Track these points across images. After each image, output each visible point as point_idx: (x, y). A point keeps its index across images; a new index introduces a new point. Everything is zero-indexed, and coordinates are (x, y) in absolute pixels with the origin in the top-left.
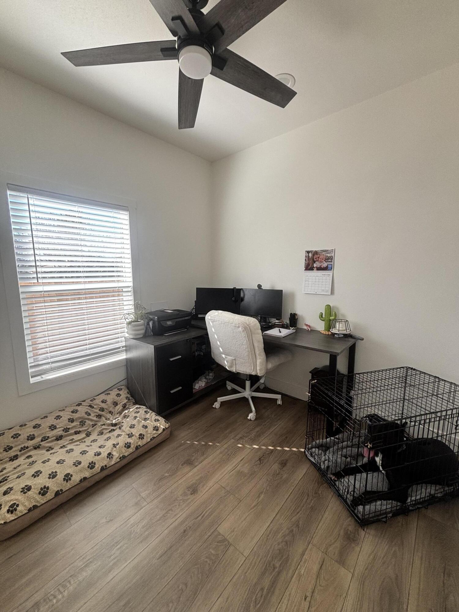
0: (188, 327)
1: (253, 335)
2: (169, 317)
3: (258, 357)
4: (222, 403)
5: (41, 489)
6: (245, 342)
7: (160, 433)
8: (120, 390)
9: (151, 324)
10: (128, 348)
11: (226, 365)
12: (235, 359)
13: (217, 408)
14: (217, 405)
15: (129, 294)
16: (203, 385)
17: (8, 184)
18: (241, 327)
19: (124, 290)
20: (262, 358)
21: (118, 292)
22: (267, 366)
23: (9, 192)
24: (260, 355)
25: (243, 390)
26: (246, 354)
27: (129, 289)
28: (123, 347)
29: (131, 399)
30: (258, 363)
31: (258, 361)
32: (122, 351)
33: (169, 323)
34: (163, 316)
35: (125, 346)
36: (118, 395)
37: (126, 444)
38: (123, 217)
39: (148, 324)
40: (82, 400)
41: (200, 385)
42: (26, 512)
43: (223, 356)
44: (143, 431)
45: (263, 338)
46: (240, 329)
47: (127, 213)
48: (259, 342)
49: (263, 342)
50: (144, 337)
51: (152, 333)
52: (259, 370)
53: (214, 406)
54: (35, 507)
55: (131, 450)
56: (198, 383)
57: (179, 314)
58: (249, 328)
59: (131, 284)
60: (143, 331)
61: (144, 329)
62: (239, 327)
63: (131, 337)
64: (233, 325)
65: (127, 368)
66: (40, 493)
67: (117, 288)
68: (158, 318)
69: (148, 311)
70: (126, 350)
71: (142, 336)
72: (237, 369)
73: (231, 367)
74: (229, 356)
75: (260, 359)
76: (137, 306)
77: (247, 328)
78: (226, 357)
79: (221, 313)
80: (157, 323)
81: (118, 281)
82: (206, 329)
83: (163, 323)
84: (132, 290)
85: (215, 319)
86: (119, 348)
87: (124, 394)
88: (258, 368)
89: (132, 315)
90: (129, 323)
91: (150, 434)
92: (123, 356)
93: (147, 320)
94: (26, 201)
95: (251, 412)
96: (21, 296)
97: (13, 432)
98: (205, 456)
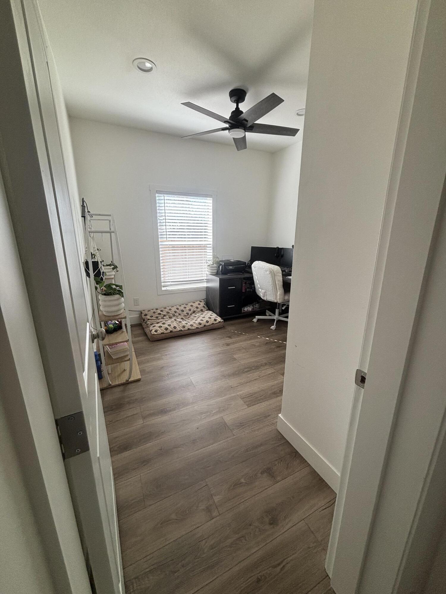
0: (243, 271)
1: (276, 277)
2: (232, 264)
3: (278, 291)
4: (259, 320)
5: (166, 328)
6: (270, 280)
7: (217, 322)
8: (201, 302)
9: (221, 267)
10: (208, 281)
11: (261, 295)
12: (266, 292)
13: (255, 321)
14: (255, 320)
15: (211, 249)
16: (250, 310)
17: (157, 191)
18: (268, 271)
19: (208, 246)
20: (280, 291)
21: (205, 247)
22: (284, 298)
23: (157, 195)
24: (279, 290)
25: (274, 315)
26: (271, 288)
27: (211, 246)
28: (205, 279)
29: (206, 308)
30: (278, 295)
31: (278, 293)
32: (205, 282)
33: (231, 267)
34: (228, 263)
35: (206, 279)
36: (199, 304)
37: (199, 323)
38: (209, 201)
39: (219, 267)
40: (182, 304)
41: (248, 309)
42: (160, 333)
43: (260, 290)
44: (209, 320)
45: (283, 279)
46: (268, 272)
47: (211, 199)
48: (279, 281)
49: (282, 281)
50: (217, 274)
51: (221, 273)
52: (279, 299)
53: (253, 320)
54: (163, 333)
55: (201, 326)
56: (247, 308)
57: (238, 263)
58: (273, 272)
59: (211, 243)
60: (216, 271)
61: (216, 270)
62: (267, 271)
63: (210, 273)
64: (264, 269)
65: (207, 291)
66: (165, 329)
67: (204, 245)
68: (224, 264)
69: (220, 260)
70: (207, 282)
71: (215, 274)
72: (267, 298)
73: (264, 297)
74: (263, 290)
75: (279, 292)
76: (214, 257)
77: (272, 271)
78: (261, 291)
79: (260, 262)
80: (223, 266)
81: (205, 241)
82: (252, 273)
83: (227, 267)
84: (212, 246)
85: (256, 266)
86: (203, 280)
87: (202, 304)
88: (278, 298)
89: (211, 261)
90: (209, 266)
91: (211, 321)
92: (205, 285)
93: (218, 265)
94: (163, 198)
95: (273, 325)
96: (160, 246)
97: (153, 311)
98: (238, 337)
